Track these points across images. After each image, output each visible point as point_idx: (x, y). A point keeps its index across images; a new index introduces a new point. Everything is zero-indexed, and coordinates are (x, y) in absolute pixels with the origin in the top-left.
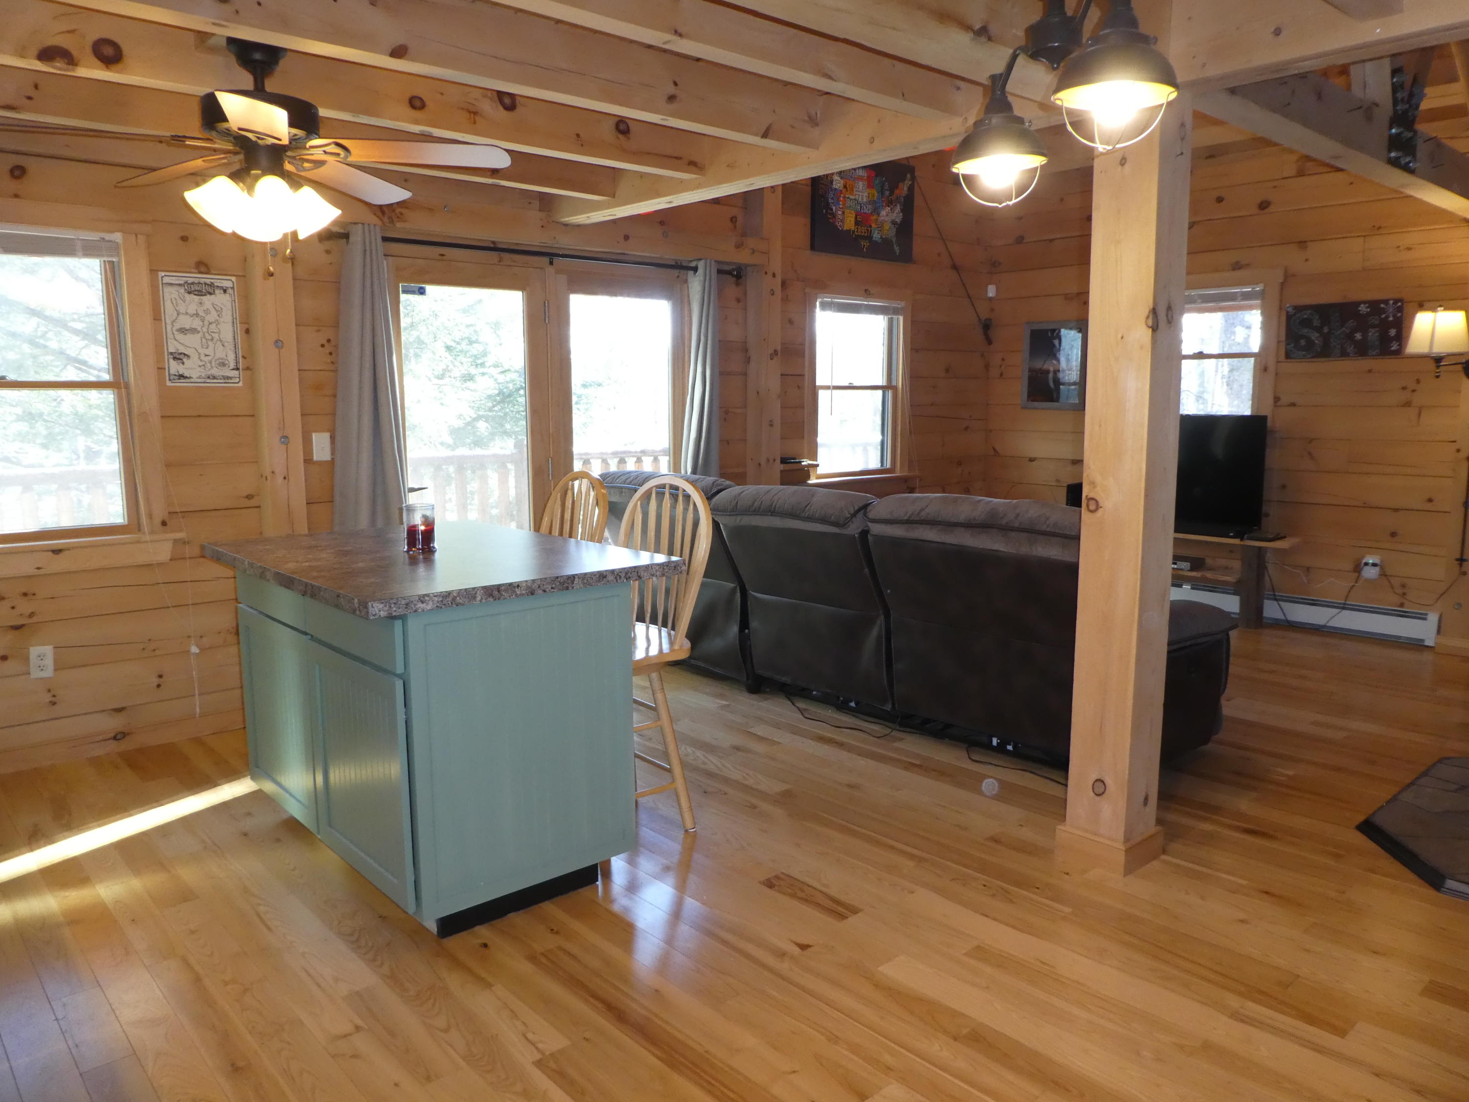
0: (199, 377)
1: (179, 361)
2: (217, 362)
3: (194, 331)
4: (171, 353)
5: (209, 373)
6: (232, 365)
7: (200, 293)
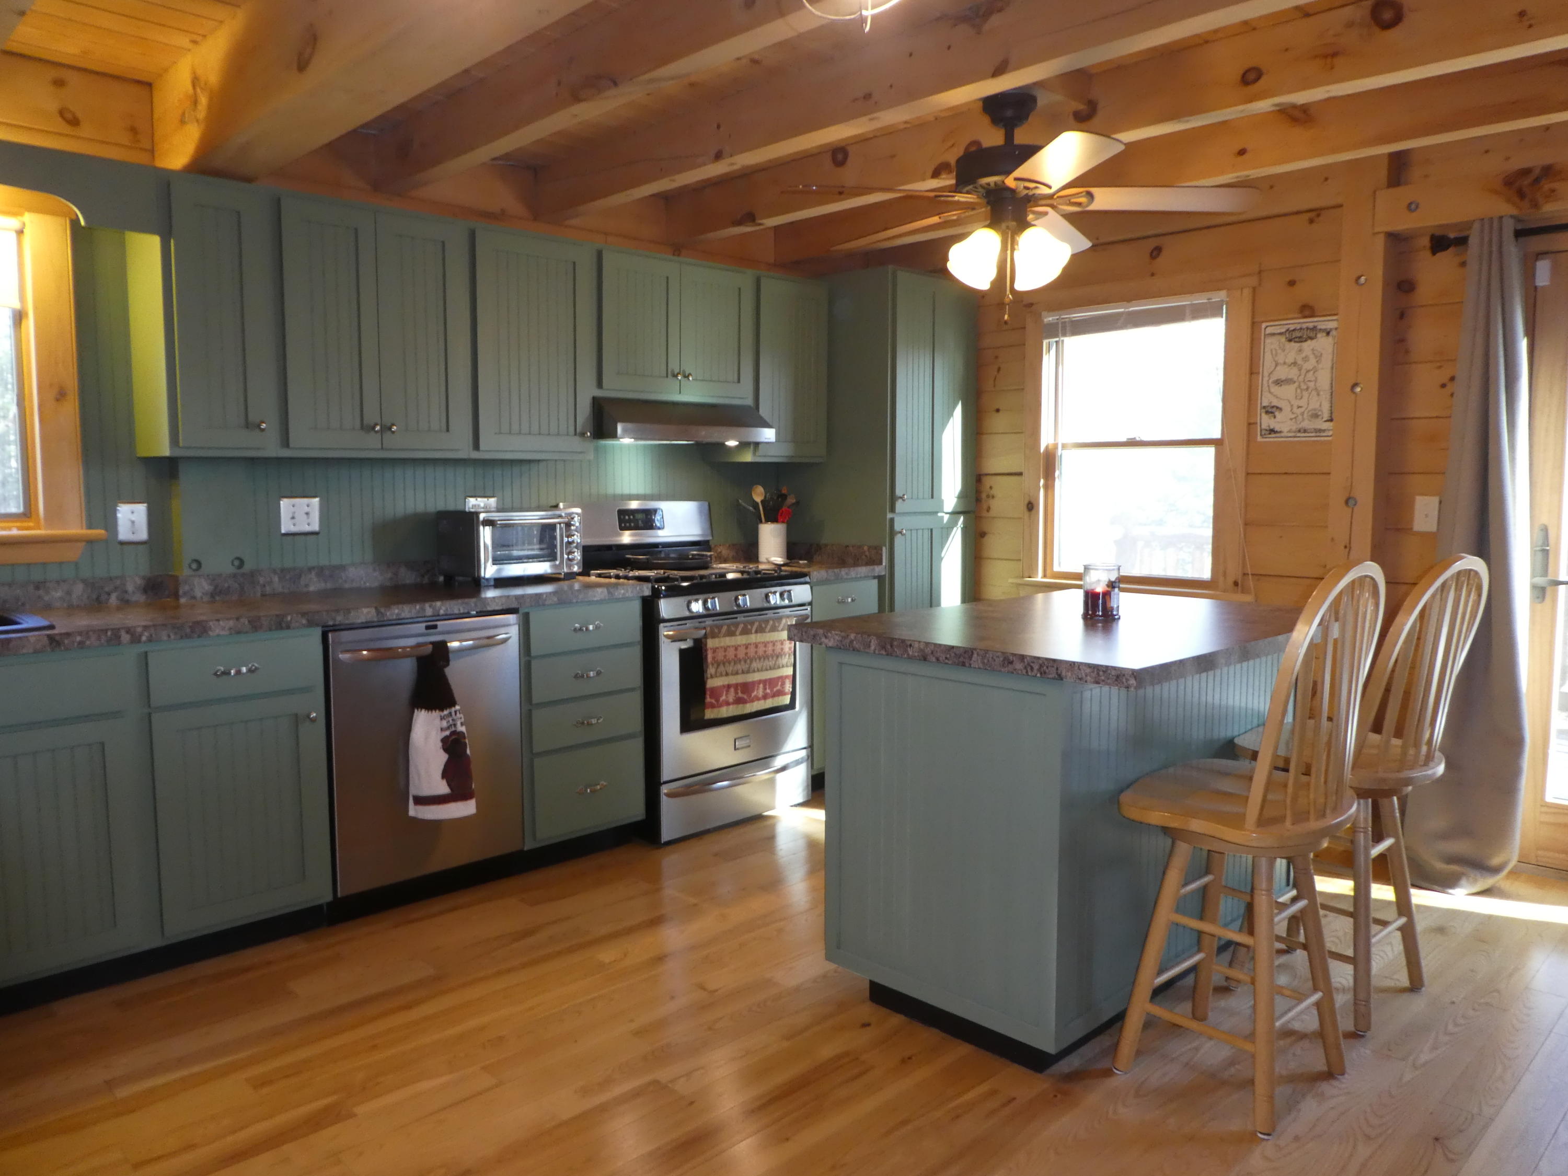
0: (1289, 431)
1: (1271, 415)
2: (1310, 413)
3: (1289, 381)
4: (1264, 407)
5: (1300, 426)
6: (1326, 416)
7: (1301, 340)
